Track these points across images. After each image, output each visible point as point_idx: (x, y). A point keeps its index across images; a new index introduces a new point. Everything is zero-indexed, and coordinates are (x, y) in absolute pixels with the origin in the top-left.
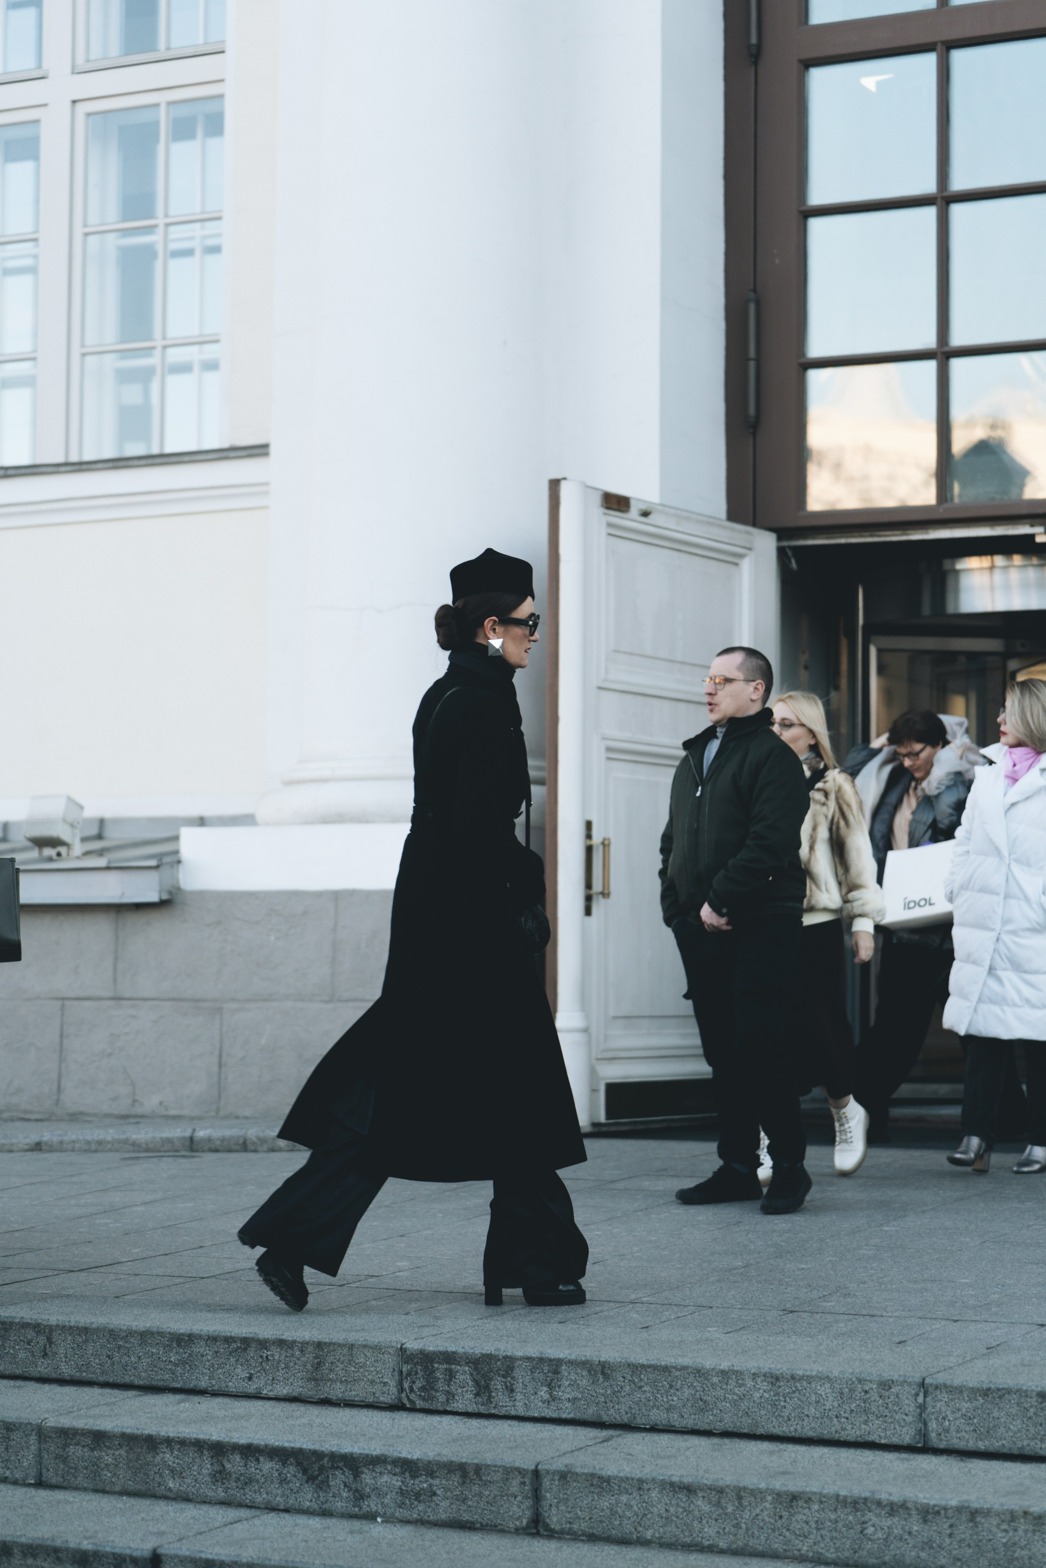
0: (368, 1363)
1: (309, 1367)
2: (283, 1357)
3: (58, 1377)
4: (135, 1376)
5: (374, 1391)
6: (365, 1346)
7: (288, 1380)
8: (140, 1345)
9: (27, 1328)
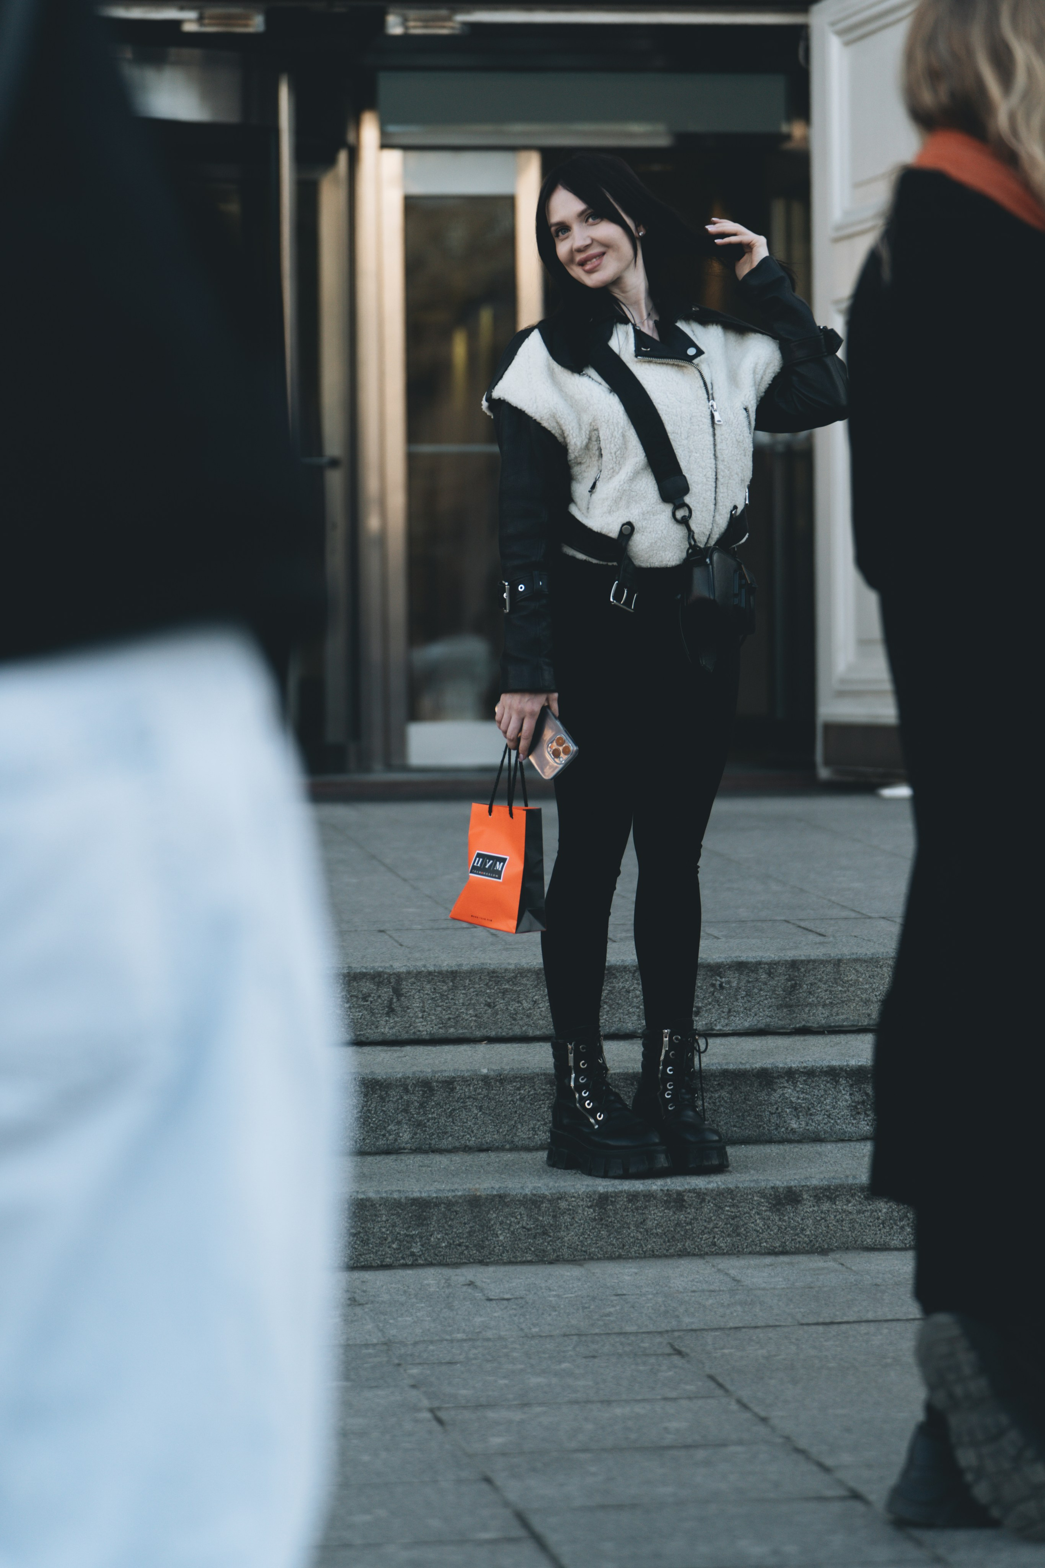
0: (861, 979)
1: (780, 992)
2: (742, 984)
3: (412, 1037)
4: (529, 1025)
5: (869, 1012)
6: (856, 960)
7: (750, 1010)
8: (536, 986)
9: (361, 979)
